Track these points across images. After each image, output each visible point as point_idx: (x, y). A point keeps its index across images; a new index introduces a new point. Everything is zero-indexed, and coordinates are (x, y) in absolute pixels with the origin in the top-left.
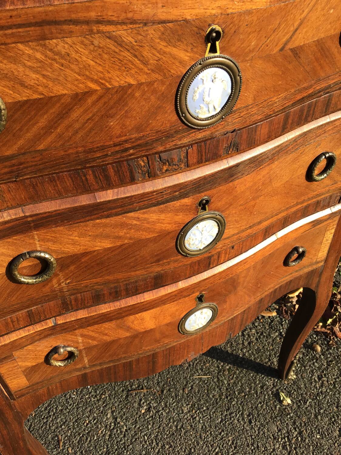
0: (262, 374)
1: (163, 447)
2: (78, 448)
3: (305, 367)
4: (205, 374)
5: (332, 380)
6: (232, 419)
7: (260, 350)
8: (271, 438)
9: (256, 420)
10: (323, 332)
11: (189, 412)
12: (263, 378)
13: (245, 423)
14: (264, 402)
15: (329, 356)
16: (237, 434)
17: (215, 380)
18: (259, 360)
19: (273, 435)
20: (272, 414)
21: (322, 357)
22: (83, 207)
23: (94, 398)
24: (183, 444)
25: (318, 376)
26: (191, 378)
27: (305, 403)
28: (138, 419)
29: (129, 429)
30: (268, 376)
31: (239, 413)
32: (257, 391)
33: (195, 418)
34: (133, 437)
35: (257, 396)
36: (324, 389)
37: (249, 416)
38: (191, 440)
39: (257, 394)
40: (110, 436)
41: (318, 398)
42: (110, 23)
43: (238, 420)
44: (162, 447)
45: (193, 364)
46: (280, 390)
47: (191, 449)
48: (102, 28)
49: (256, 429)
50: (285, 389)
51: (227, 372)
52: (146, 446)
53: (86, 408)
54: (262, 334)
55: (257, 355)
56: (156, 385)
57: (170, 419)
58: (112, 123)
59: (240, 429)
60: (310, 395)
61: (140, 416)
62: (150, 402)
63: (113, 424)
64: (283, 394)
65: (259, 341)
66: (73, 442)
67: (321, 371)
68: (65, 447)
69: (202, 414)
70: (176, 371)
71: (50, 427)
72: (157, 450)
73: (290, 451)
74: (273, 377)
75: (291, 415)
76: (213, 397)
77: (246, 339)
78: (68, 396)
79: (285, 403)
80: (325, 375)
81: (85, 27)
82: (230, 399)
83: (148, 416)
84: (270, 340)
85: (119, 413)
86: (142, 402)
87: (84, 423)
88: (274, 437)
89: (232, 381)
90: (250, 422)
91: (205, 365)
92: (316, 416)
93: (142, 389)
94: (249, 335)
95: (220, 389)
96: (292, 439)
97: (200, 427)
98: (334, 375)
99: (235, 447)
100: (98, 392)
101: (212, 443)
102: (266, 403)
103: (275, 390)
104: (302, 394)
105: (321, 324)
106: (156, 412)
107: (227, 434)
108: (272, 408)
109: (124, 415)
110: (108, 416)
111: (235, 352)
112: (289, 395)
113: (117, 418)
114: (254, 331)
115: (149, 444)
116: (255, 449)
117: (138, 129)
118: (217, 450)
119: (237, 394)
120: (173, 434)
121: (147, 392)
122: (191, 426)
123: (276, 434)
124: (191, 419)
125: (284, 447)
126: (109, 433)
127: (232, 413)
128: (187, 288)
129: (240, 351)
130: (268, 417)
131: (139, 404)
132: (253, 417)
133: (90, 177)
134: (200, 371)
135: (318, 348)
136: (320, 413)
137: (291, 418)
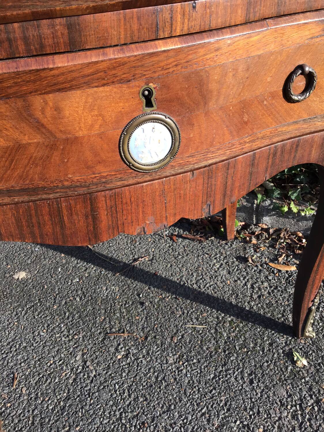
0: (272, 330)
1: (136, 399)
2: (34, 389)
4: (201, 324)
6: (229, 376)
7: (272, 304)
8: (277, 404)
9: (259, 381)
11: (175, 363)
12: (273, 334)
13: (244, 383)
14: (271, 361)
16: (232, 394)
17: (213, 331)
18: (269, 315)
19: (280, 401)
20: (281, 376)
23: (65, 338)
24: (161, 398)
26: (183, 327)
28: (111, 364)
29: (99, 375)
30: (279, 333)
31: (237, 370)
32: (263, 348)
33: (182, 370)
34: (101, 384)
35: (263, 353)
37: (250, 375)
38: (173, 395)
39: (263, 351)
40: (75, 380)
43: (236, 379)
44: (134, 399)
45: (188, 312)
46: (293, 350)
47: (170, 406)
49: (259, 391)
50: (301, 349)
51: (228, 324)
52: (115, 395)
53: (54, 347)
54: (276, 288)
55: (267, 310)
56: (140, 331)
57: (150, 369)
59: (237, 388)
61: (114, 362)
62: (130, 348)
63: (81, 367)
64: (298, 354)
65: (272, 295)
66: (30, 381)
68: (19, 386)
69: (191, 367)
70: (167, 317)
71: (8, 363)
72: (128, 402)
73: (302, 423)
74: (287, 335)
75: (307, 379)
76: (207, 349)
77: (255, 292)
78: (36, 333)
79: (299, 364)
82: (229, 354)
83: (124, 363)
84: (286, 295)
85: (90, 356)
86: (120, 347)
87: (48, 363)
88: (281, 402)
90: (251, 382)
91: (202, 314)
93: (123, 332)
94: (260, 289)
96: (306, 408)
97: (187, 381)
99: (228, 410)
100: (71, 332)
101: (199, 401)
102: (275, 362)
103: (287, 348)
106: (135, 359)
107: (219, 393)
108: (281, 369)
109: (96, 358)
110: (77, 359)
111: (240, 304)
112: (306, 355)
113: (86, 361)
114: (266, 284)
115: (120, 394)
116: (254, 414)
118: (203, 411)
119: (237, 348)
120: (151, 386)
121: (128, 336)
122: (175, 379)
123: (285, 399)
124: (177, 371)
125: (294, 416)
126: (74, 377)
127: (229, 370)
128: (119, 64)
129: (246, 304)
130: (276, 379)
131: (117, 349)
132: (256, 377)
134: (195, 321)
137: (306, 383)
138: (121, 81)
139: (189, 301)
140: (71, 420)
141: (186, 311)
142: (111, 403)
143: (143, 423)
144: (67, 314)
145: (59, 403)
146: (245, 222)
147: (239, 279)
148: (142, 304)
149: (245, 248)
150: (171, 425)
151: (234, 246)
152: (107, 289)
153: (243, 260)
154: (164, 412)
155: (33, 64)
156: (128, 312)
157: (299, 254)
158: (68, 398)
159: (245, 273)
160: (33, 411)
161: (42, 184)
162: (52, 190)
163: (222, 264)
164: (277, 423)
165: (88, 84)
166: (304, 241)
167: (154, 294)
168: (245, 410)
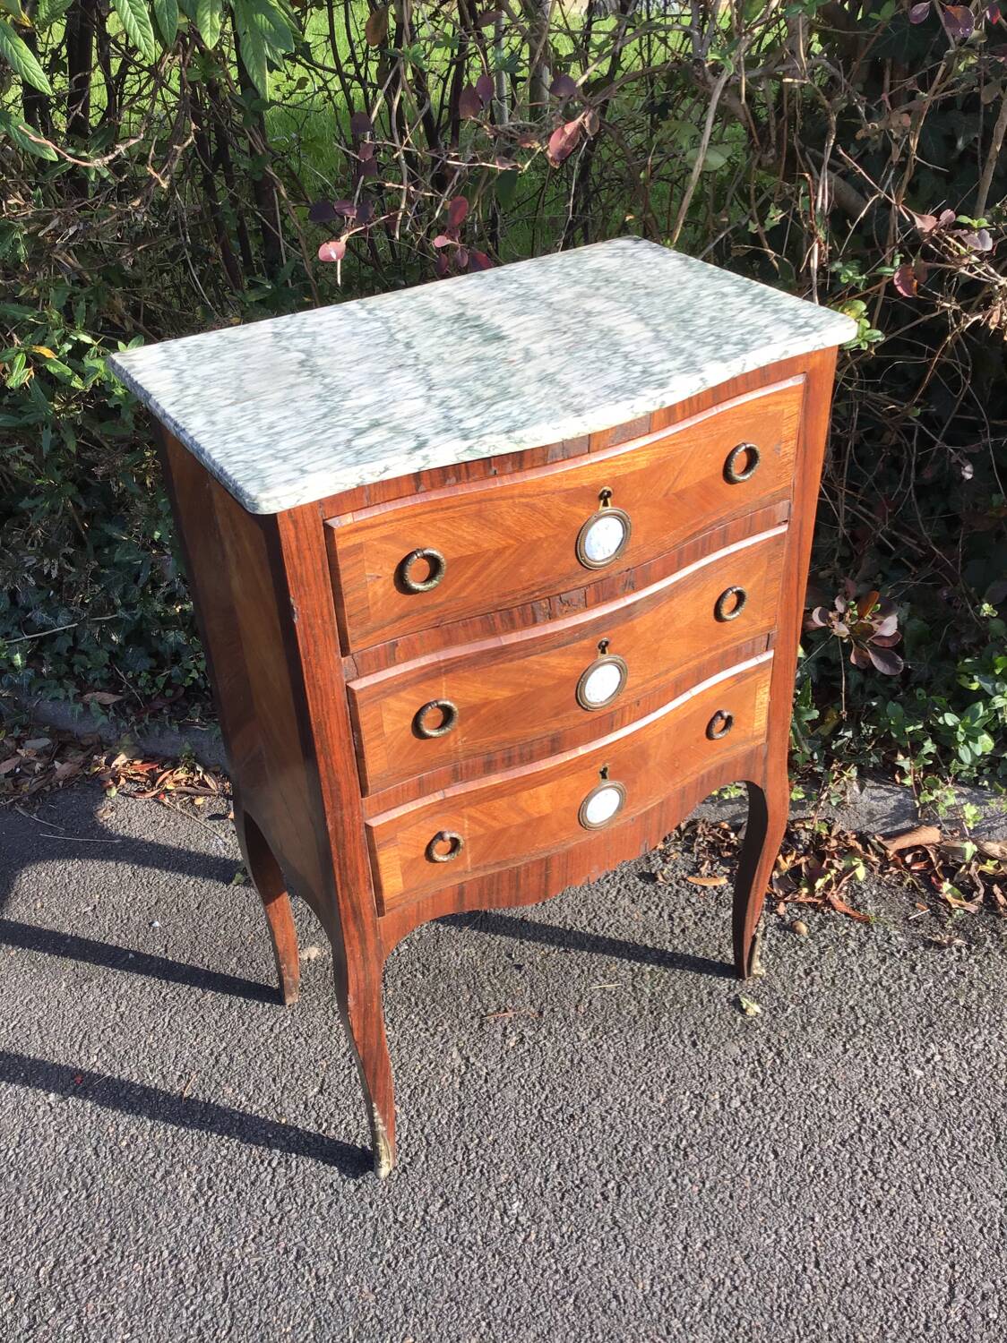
0: (709, 973)
1: (553, 1091)
3: (781, 958)
4: (611, 982)
5: (828, 975)
6: (664, 1042)
7: (703, 939)
8: (730, 1064)
9: (704, 1041)
10: (810, 903)
11: (590, 1038)
12: (711, 979)
13: (686, 1046)
14: (714, 1015)
15: (821, 939)
16: (673, 1063)
17: (630, 989)
18: (701, 954)
19: (733, 1060)
20: (729, 1030)
21: (810, 941)
22: (488, 651)
23: (425, 1033)
24: (585, 1084)
25: (806, 970)
26: (588, 990)
27: (785, 1010)
28: (504, 1055)
29: (492, 1071)
30: (718, 976)
31: (674, 1033)
32: (701, 1000)
33: (601, 1046)
34: (500, 1081)
35: (702, 1006)
36: (815, 989)
37: (691, 1036)
38: (599, 1078)
39: (702, 1004)
40: (462, 1083)
41: (806, 1002)
43: (674, 1044)
44: (551, 1091)
45: (589, 969)
46: (740, 995)
47: (599, 1090)
49: (705, 1053)
50: (750, 993)
51: (649, 976)
52: (524, 1092)
53: (414, 1048)
54: (704, 914)
55: (697, 948)
56: (528, 1005)
57: (558, 1052)
58: (523, 570)
59: (677, 1055)
60: (792, 998)
61: (507, 1051)
62: (523, 1031)
63: (463, 1067)
64: (746, 1000)
65: (700, 925)
67: (809, 962)
69: (613, 1040)
70: (560, 981)
72: (544, 1096)
73: (763, 1080)
74: (728, 977)
75: (762, 1029)
76: (628, 1014)
77: (676, 924)
79: (751, 1012)
80: (816, 968)
82: (658, 1014)
83: (521, 1051)
84: (720, 923)
85: (472, 1050)
86: (508, 1031)
87: (414, 1069)
88: (735, 1062)
89: (658, 989)
90: (694, 1044)
91: (609, 968)
92: (804, 1028)
93: (506, 1011)
94: (681, 919)
95: (639, 1002)
96: (765, 1062)
97: (612, 1058)
98: (831, 967)
99: (673, 1082)
100: (430, 1023)
101: (634, 1078)
102: (719, 1015)
103: (732, 995)
104: (778, 999)
105: (805, 890)
106: (534, 1043)
107: (657, 1064)
108: (729, 1022)
109: (481, 1051)
110: (454, 1056)
111: (658, 945)
112: (757, 1000)
113: (468, 1058)
114: (689, 911)
115: (529, 1089)
116: (705, 1081)
117: (544, 573)
118: (642, 1088)
119: (667, 1005)
120: (568, 1072)
121: (515, 1015)
122: (596, 1058)
123: (739, 1057)
124: (595, 1049)
125: (753, 1075)
126: (459, 1080)
127: (662, 1034)
128: (587, 756)
129: (667, 944)
130: (724, 1036)
131: (504, 1035)
132: (698, 1037)
133: (497, 621)
134: (601, 979)
135: (803, 928)
136: (809, 1023)
137: (762, 1034)
139: (585, 953)
140: (477, 1131)
141: (585, 968)
142: (522, 1101)
143: (572, 1116)
144: (413, 1000)
145: (453, 1114)
147: (650, 909)
150: (606, 1112)
152: (457, 954)
153: (652, 878)
154: (593, 1099)
155: (527, 770)
156: (503, 982)
157: (727, 857)
158: (462, 1107)
159: (656, 899)
161: (512, 856)
162: (516, 860)
163: (619, 890)
164: (734, 1086)
166: (732, 835)
167: (532, 951)
168: (694, 1077)
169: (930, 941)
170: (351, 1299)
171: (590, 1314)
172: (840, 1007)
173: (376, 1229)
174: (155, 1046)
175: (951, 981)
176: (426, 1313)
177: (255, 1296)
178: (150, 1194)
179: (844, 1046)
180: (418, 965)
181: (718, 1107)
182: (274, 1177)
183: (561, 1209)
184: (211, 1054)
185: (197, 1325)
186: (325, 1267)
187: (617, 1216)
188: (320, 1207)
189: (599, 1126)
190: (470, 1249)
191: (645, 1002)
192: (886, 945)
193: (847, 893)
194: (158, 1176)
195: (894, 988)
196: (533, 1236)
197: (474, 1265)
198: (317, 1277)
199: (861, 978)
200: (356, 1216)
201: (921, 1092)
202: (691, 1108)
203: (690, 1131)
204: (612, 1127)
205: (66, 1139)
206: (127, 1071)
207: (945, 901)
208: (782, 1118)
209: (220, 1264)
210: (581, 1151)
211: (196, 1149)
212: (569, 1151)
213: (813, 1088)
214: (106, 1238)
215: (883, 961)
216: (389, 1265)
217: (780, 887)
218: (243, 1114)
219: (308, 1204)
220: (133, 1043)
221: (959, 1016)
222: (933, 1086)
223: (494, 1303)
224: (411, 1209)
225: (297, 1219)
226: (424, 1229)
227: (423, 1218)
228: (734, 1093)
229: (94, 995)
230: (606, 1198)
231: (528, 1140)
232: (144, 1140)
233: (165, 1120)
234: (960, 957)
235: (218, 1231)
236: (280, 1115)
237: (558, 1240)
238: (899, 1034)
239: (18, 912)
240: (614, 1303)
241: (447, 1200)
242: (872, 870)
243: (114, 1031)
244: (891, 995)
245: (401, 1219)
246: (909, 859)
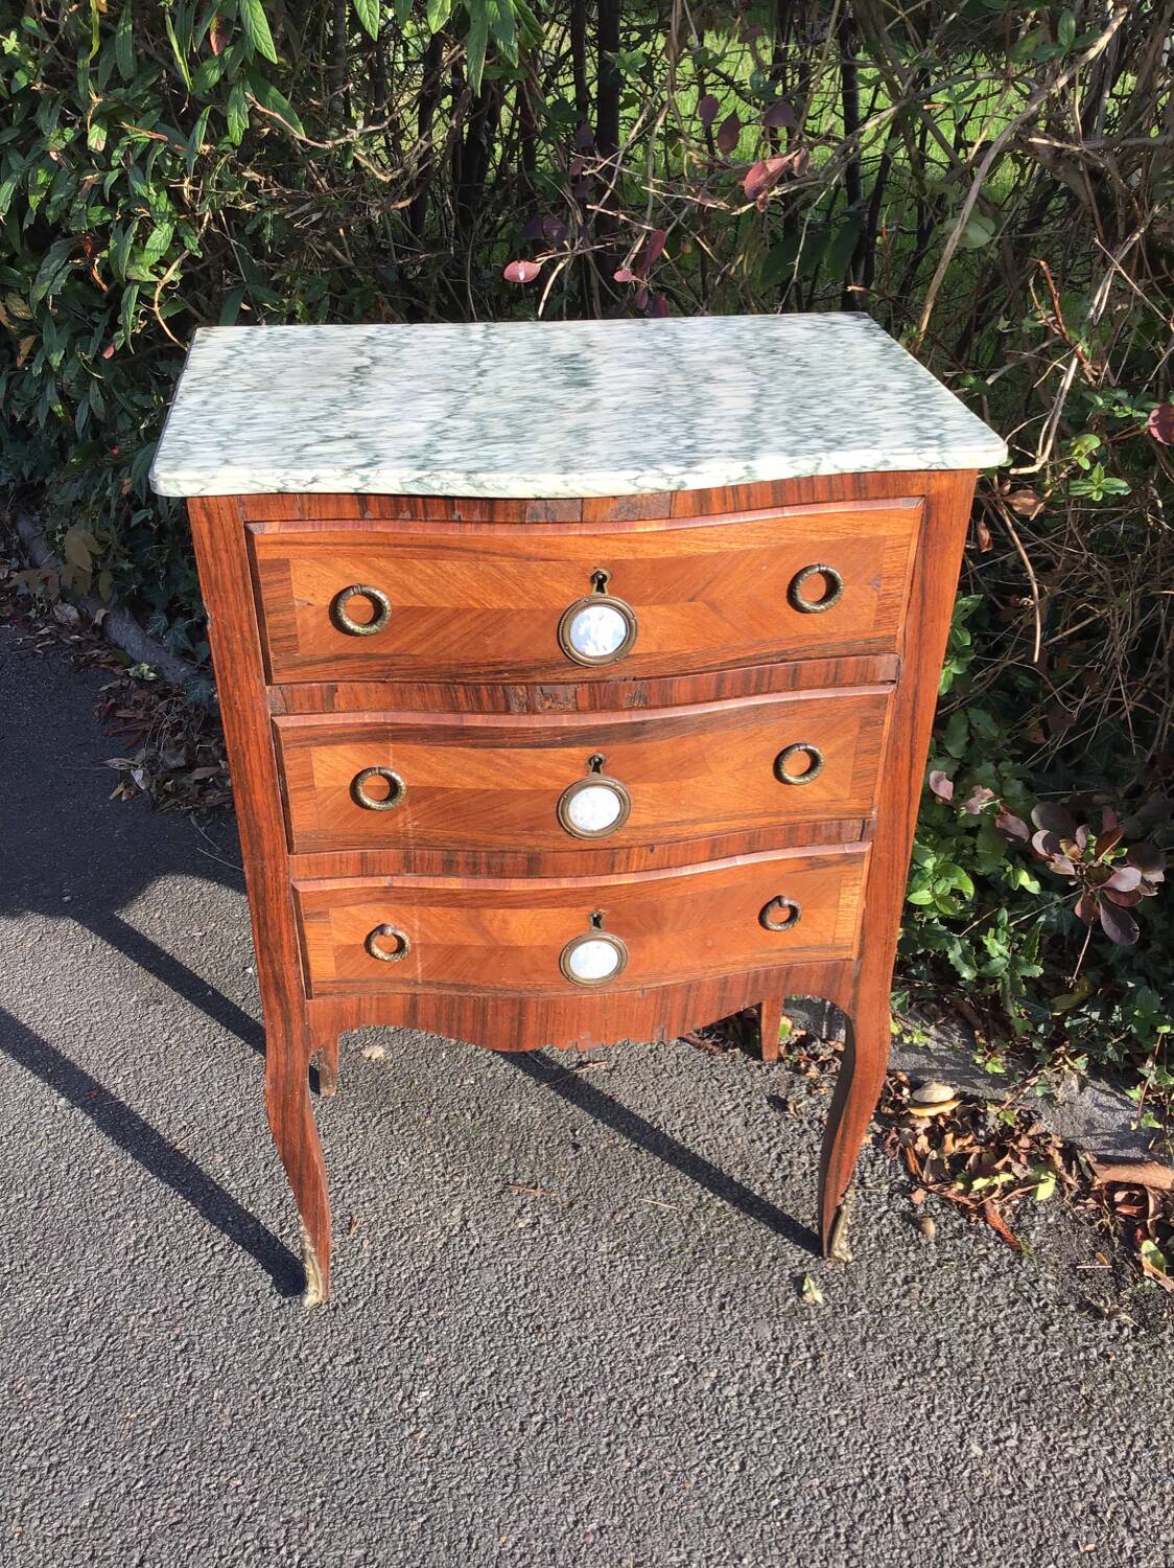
0: (786, 1236)
2: (381, 1245)
3: (884, 1252)
4: (668, 1202)
5: (932, 1293)
6: (688, 1291)
8: (751, 1345)
9: (735, 1308)
10: (958, 1203)
11: (609, 1253)
12: (785, 1244)
13: (710, 1305)
14: (765, 1284)
15: (948, 1249)
16: (686, 1317)
17: (684, 1218)
18: (790, 1211)
19: (757, 1343)
20: (772, 1308)
21: (933, 1246)
22: (446, 727)
23: (439, 1177)
24: (574, 1299)
25: (907, 1277)
26: (638, 1200)
27: (853, 1312)
28: (506, 1234)
29: (484, 1245)
30: (795, 1243)
31: (705, 1285)
32: (760, 1262)
33: (616, 1266)
34: (485, 1259)
35: (757, 1269)
36: (906, 1302)
37: (724, 1296)
38: (593, 1299)
39: (757, 1266)
40: (445, 1244)
41: (884, 1313)
42: (494, 554)
43: (698, 1297)
44: (532, 1292)
45: (652, 1178)
46: (808, 1275)
47: (585, 1312)
48: (487, 557)
49: (729, 1322)
50: (822, 1277)
51: (714, 1212)
52: (503, 1280)
53: (418, 1188)
55: (789, 1202)
56: (563, 1191)
57: (566, 1253)
58: (488, 641)
59: (695, 1311)
60: (870, 1302)
61: (512, 1231)
62: (541, 1215)
63: (457, 1228)
64: (812, 1283)
66: (376, 1233)
67: (916, 1269)
68: (358, 1236)
69: (633, 1265)
70: (613, 1179)
71: (343, 1198)
72: (522, 1293)
73: (779, 1379)
74: (807, 1249)
75: (812, 1323)
76: (667, 1243)
77: (781, 1167)
78: (393, 1159)
79: (808, 1298)
80: (921, 1280)
81: (472, 555)
82: (700, 1258)
83: (527, 1236)
85: (475, 1214)
86: (524, 1210)
87: (406, 1210)
88: (758, 1345)
90: (722, 1307)
91: (674, 1186)
92: (864, 1341)
93: (535, 1188)
94: (791, 1164)
95: (686, 1236)
96: (794, 1361)
97: (620, 1284)
98: (941, 1286)
99: (673, 1337)
100: (450, 1169)
101: (631, 1315)
102: (771, 1287)
103: (799, 1270)
104: (853, 1296)
105: (960, 1186)
106: (546, 1234)
107: (666, 1312)
108: (777, 1299)
109: (484, 1219)
110: (454, 1213)
111: (746, 1182)
112: (827, 1288)
113: (468, 1221)
114: (805, 1158)
115: (512, 1279)
117: (516, 651)
118: (634, 1330)
119: (717, 1252)
120: (563, 1278)
121: (542, 1196)
122: (603, 1277)
123: (765, 1342)
124: (608, 1266)
125: (771, 1369)
126: (445, 1240)
127: (692, 1281)
128: (574, 892)
129: (758, 1185)
130: (762, 1311)
131: (519, 1212)
132: (731, 1301)
133: (461, 695)
134: (659, 1194)
135: (931, 1228)
136: (874, 1338)
137: (809, 1328)
138: (571, 906)
139: (658, 1160)
141: (648, 1176)
142: (496, 1289)
143: (539, 1327)
144: (447, 1138)
145: (418, 1273)
146: (807, 1030)
147: (760, 1139)
148: (576, 1147)
149: (793, 1082)
150: (579, 1338)
151: (772, 1074)
152: (520, 1109)
153: (779, 1104)
154: (573, 1320)
155: (492, 884)
156: (550, 1155)
157: (887, 1115)
158: (431, 1269)
159: (774, 1131)
160: (377, 1276)
161: (474, 982)
162: (481, 989)
163: (738, 1105)
164: (741, 1372)
165: (539, 906)
166: (906, 1091)
167: (601, 1135)
168: (699, 1343)
169: (1089, 1304)
170: (207, 1415)
171: (432, 1543)
172: (924, 1335)
173: (272, 1357)
174: (179, 1088)
175: (1086, 1361)
176: (270, 1463)
177: (123, 1369)
178: (91, 1229)
179: (901, 1381)
180: (473, 1104)
181: (707, 1386)
182: (209, 1261)
183: (469, 1419)
184: (225, 1117)
185: (56, 1372)
186: (203, 1372)
187: (523, 1454)
188: (234, 1309)
189: (562, 1351)
190: (352, 1418)
191: (693, 1240)
192: (1026, 1287)
193: (1015, 1208)
194: (107, 1216)
195: (1007, 1340)
196: (422, 1435)
197: (346, 1436)
198: (190, 1378)
199: (971, 1312)
200: (261, 1334)
201: (966, 1474)
202: (676, 1375)
203: (659, 1399)
204: (575, 1358)
205: (51, 1146)
206: (141, 1103)
207: (1139, 1264)
208: (775, 1431)
209: (111, 1324)
210: (527, 1368)
211: (156, 1204)
212: (514, 1363)
213: (833, 1413)
214: (29, 1254)
215: (1013, 1303)
216: (263, 1398)
217: (932, 1171)
218: (218, 1187)
219: (224, 1302)
220: (161, 1078)
221: (1071, 1406)
222: (986, 1473)
223: (342, 1485)
224: (318, 1351)
225: (205, 1312)
226: (318, 1377)
227: (325, 1365)
228: (736, 1379)
229: (155, 1017)
230: (522, 1430)
231: (477, 1332)
232: (116, 1176)
233: (146, 1164)
234: (1116, 1338)
235: (128, 1291)
236: (251, 1203)
237: (445, 1451)
238: (979, 1395)
239: (136, 916)
240: (464, 1544)
241: (359, 1358)
242: (1063, 1193)
243: (152, 1059)
244: (997, 1347)
245: (302, 1356)
246: (1119, 1196)
